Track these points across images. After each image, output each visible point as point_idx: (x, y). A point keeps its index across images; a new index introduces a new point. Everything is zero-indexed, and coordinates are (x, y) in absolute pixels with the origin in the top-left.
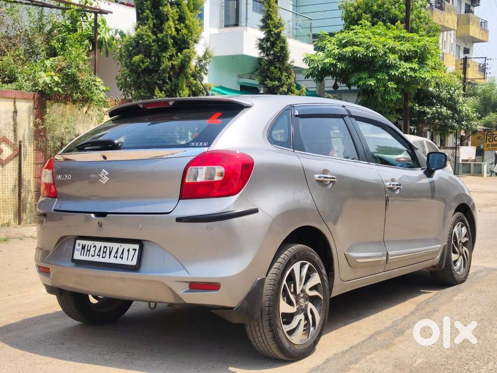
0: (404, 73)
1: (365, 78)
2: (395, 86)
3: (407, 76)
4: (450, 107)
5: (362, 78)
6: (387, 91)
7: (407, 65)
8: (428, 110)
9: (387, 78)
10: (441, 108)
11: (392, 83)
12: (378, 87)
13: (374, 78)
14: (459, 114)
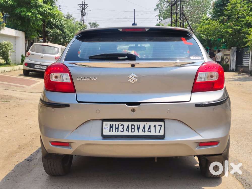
0: (45, 10)
1: (25, 11)
2: (41, 17)
3: (47, 12)
4: (61, 30)
5: (23, 11)
6: (37, 19)
7: (47, 6)
8: (50, 31)
9: (37, 12)
10: (57, 30)
11: (39, 15)
12: (32, 17)
13: (30, 12)
14: (65, 34)
